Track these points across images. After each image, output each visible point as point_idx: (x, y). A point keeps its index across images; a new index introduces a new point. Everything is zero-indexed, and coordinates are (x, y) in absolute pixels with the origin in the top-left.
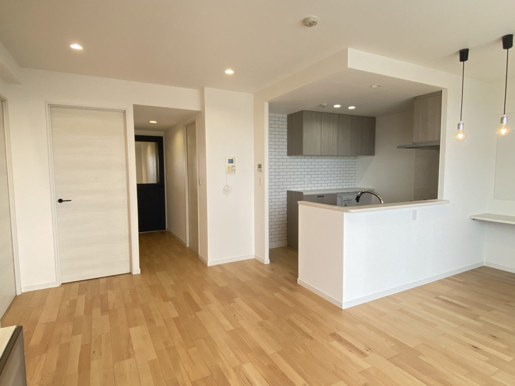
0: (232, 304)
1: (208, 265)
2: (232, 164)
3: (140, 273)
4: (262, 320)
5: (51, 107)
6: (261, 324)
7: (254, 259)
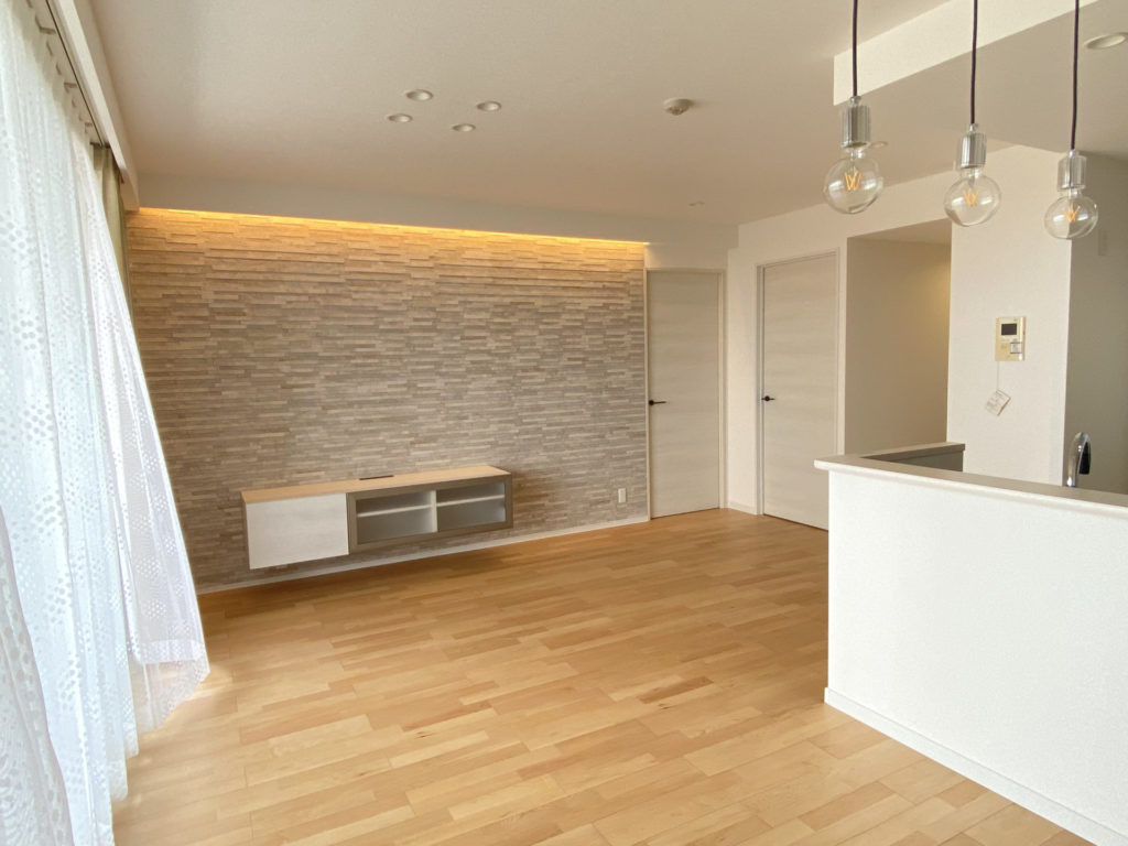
2: (1011, 338)
5: (763, 268)
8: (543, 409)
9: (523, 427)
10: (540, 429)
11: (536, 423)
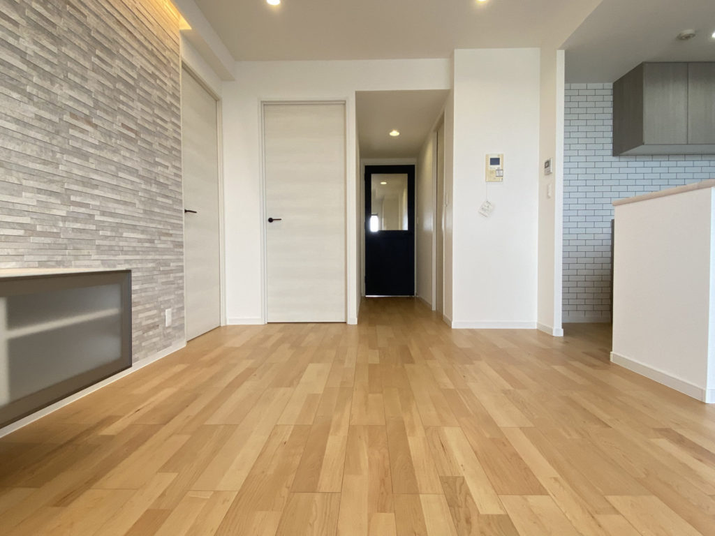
0: (468, 366)
1: (453, 327)
2: (496, 167)
3: (356, 323)
4: (511, 388)
5: (264, 105)
6: (506, 392)
7: (537, 330)
8: (96, 187)
9: (72, 208)
10: (92, 216)
11: (87, 206)
